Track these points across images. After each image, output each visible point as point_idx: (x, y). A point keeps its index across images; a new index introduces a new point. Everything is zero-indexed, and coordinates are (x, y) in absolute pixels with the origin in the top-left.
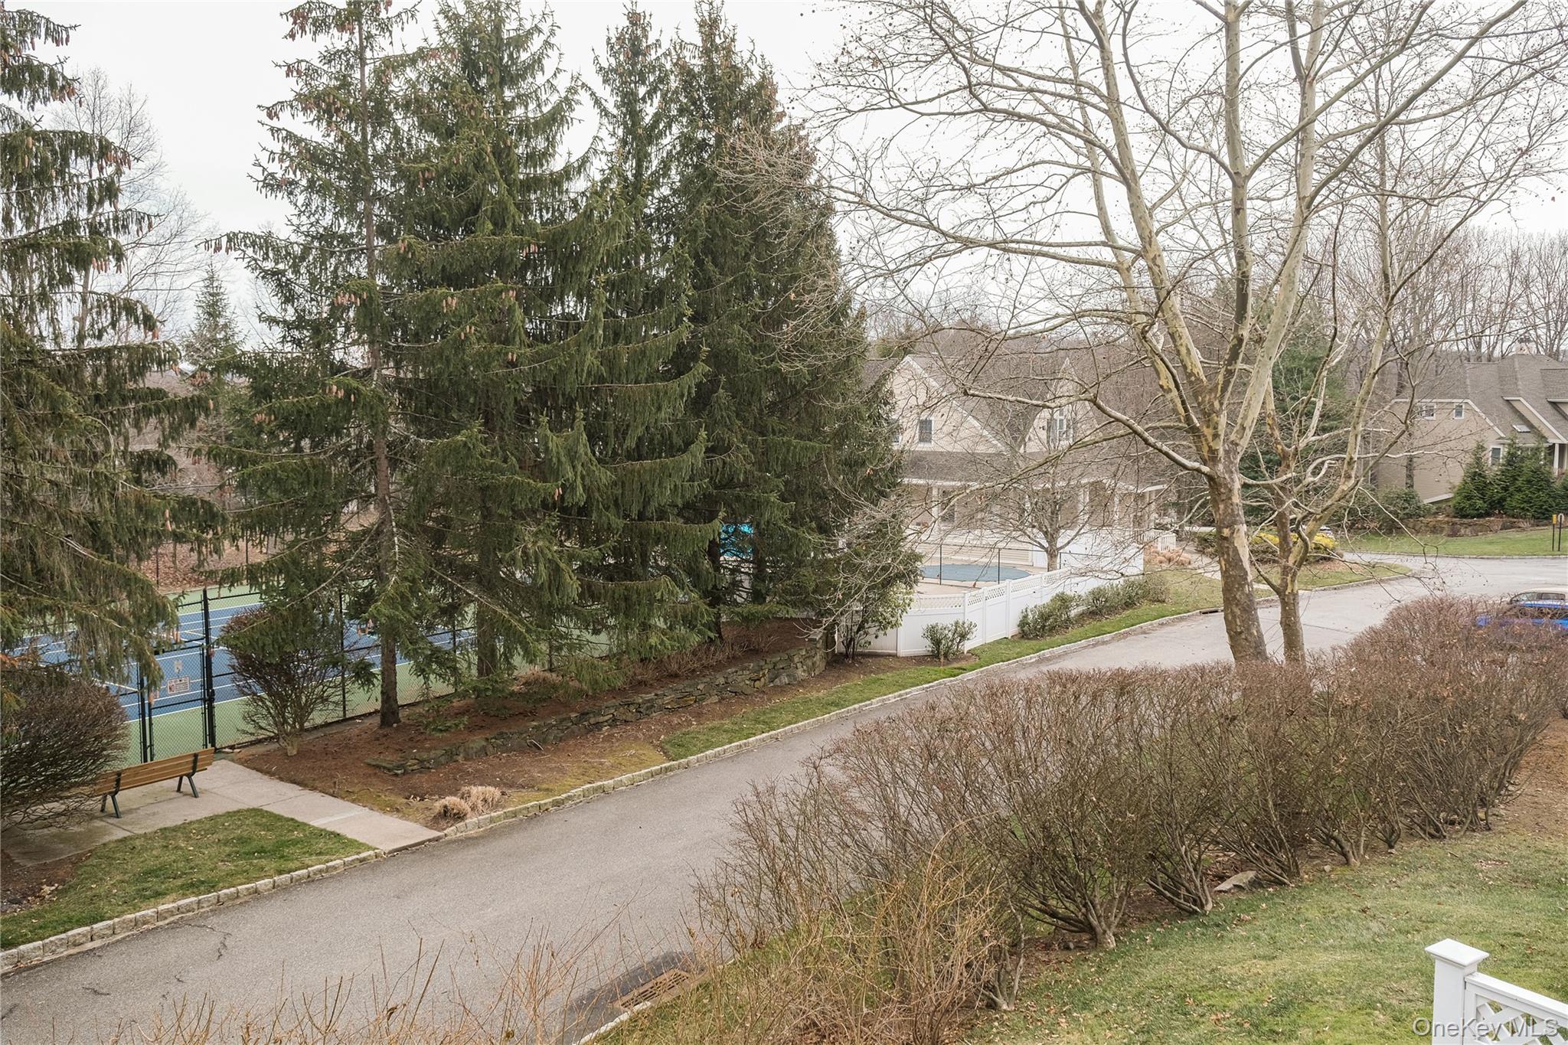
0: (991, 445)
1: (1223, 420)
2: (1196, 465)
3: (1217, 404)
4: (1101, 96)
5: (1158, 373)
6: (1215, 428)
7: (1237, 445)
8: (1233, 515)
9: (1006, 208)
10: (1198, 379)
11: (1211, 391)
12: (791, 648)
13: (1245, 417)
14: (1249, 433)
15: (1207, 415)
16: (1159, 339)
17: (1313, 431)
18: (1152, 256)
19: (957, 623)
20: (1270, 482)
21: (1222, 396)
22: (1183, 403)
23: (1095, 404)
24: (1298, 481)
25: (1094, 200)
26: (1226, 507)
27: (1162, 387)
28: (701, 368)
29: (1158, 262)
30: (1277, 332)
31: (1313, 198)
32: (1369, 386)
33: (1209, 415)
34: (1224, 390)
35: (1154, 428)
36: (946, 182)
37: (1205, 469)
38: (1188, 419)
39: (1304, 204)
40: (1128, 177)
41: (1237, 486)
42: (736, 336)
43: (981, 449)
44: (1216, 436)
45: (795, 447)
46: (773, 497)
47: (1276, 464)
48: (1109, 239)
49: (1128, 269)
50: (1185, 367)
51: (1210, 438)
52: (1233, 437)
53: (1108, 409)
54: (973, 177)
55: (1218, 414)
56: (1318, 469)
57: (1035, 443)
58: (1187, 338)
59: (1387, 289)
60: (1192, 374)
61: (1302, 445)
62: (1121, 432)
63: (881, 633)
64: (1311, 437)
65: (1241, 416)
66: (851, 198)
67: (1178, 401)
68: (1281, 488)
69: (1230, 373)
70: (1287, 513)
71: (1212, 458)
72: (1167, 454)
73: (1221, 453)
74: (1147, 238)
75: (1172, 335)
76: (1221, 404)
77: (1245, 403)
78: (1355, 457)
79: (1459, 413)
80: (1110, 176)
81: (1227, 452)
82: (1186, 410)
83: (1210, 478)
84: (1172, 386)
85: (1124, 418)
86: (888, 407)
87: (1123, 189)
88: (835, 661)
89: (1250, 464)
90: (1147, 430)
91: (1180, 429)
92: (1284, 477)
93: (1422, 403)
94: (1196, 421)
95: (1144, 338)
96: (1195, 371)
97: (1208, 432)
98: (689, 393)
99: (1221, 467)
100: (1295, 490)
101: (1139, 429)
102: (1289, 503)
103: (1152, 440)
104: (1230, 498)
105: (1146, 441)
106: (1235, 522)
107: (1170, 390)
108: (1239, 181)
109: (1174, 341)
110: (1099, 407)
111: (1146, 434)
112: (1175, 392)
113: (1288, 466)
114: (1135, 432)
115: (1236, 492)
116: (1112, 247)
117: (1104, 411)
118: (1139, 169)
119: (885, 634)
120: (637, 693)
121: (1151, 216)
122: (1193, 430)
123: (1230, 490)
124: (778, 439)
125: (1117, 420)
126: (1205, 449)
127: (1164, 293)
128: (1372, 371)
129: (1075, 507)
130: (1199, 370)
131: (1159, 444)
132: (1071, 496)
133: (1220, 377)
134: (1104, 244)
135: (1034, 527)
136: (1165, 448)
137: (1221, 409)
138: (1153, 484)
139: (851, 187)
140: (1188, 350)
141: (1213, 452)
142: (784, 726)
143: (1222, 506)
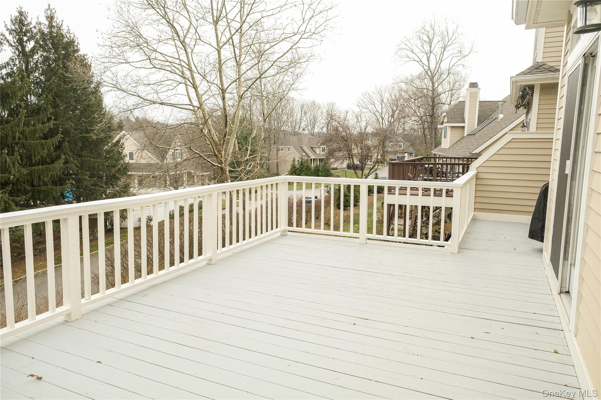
0: (155, 160)
1: (223, 153)
2: (217, 164)
3: (221, 148)
4: (186, 64)
5: (206, 140)
6: (221, 155)
7: (227, 159)
8: (227, 177)
9: (160, 90)
10: (216, 142)
11: (220, 145)
12: (93, 227)
13: (229, 152)
14: (230, 156)
15: (219, 151)
16: (206, 132)
17: (248, 155)
18: (203, 109)
19: (149, 216)
20: (238, 169)
21: (223, 147)
22: (213, 148)
23: (190, 149)
24: (245, 169)
25: (186, 90)
26: (225, 175)
27: (207, 144)
28: (60, 136)
29: (204, 110)
30: (235, 130)
31: (242, 96)
32: (261, 143)
33: (220, 151)
34: (223, 145)
35: (206, 155)
36: (142, 82)
37: (219, 165)
38: (214, 152)
39: (240, 97)
40: (195, 87)
41: (228, 170)
42: (70, 125)
43: (152, 162)
44: (222, 157)
45: (92, 161)
46: (87, 177)
47: (239, 164)
48: (191, 105)
49: (197, 112)
50: (213, 139)
51: (220, 158)
52: (226, 157)
53: (194, 150)
54: (150, 82)
55: (222, 151)
56: (250, 165)
57: (169, 159)
58: (213, 131)
59: (264, 118)
60: (215, 141)
61: (246, 159)
62: (197, 156)
63: (124, 221)
64: (247, 157)
65: (228, 151)
66: (113, 86)
67: (212, 148)
68: (241, 171)
69: (224, 141)
70: (243, 178)
71: (221, 163)
72: (209, 162)
73: (223, 161)
74: (201, 105)
75: (209, 130)
76: (223, 149)
77: (228, 148)
78: (259, 162)
79: (289, 150)
80: (190, 86)
81: (225, 161)
82: (214, 150)
83: (221, 168)
84: (210, 144)
85: (198, 152)
86: (122, 148)
87: (194, 90)
88: (108, 231)
89: (232, 164)
90: (204, 155)
91: (212, 155)
92: (241, 168)
93: (280, 147)
94: (216, 153)
95: (202, 131)
96: (215, 140)
97: (220, 156)
98: (56, 144)
99: (223, 165)
100: (244, 172)
101: (202, 155)
102: (243, 175)
103: (205, 158)
104: (226, 173)
105: (204, 158)
106: (227, 179)
107: (209, 145)
108: (224, 91)
109: (210, 131)
110: (191, 150)
111: (204, 157)
112: (211, 145)
113: (242, 165)
114: (201, 156)
115: (227, 171)
116: (192, 106)
117: (193, 151)
118: (198, 86)
119: (125, 221)
120: (39, 245)
121: (202, 98)
122: (216, 155)
123: (226, 171)
124: (86, 159)
125: (196, 153)
126: (219, 160)
127: (206, 120)
128: (262, 139)
129: (183, 180)
130: (217, 139)
131: (207, 159)
132: (181, 176)
133: (222, 141)
134: (190, 105)
135: (171, 186)
136: (209, 160)
137: (223, 150)
138: (206, 172)
139: (111, 82)
140: (213, 134)
141: (221, 161)
142: (94, 251)
143: (224, 175)
